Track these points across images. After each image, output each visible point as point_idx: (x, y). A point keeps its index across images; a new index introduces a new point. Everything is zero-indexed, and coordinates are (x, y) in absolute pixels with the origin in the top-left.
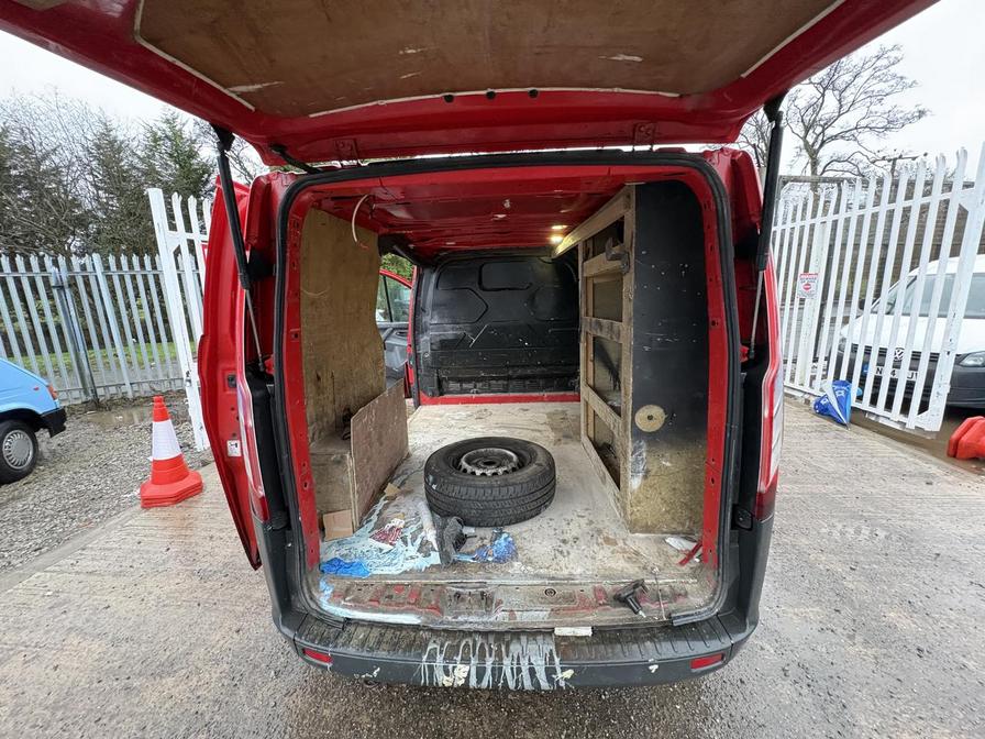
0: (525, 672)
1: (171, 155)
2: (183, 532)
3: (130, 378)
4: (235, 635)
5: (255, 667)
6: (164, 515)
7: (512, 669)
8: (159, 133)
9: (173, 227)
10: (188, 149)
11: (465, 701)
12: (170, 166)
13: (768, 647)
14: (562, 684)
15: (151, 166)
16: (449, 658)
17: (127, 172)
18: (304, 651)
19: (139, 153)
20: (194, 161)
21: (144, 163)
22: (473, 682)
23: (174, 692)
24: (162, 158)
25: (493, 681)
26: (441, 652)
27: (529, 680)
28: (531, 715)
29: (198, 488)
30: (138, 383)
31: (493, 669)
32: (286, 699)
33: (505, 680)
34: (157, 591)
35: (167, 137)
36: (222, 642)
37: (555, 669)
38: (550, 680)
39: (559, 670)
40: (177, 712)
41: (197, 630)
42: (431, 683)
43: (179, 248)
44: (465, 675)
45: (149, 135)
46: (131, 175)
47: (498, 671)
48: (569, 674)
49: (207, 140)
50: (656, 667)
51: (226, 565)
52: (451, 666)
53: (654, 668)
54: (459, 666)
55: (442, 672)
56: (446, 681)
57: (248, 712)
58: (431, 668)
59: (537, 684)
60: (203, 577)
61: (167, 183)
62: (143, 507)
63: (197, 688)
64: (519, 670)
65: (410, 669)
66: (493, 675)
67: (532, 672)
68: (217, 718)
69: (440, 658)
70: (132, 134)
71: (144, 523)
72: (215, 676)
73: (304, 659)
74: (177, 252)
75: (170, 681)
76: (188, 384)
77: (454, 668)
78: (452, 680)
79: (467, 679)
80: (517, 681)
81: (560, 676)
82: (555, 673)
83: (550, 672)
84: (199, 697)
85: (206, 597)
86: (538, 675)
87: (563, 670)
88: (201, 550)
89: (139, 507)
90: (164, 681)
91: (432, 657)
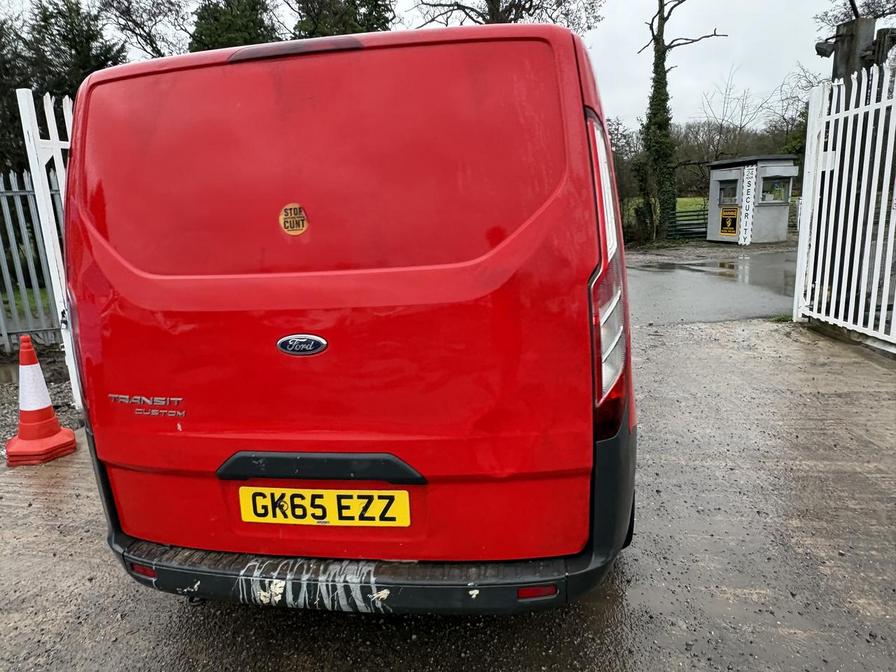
0: (340, 591)
1: (65, 38)
2: (49, 490)
3: (7, 327)
4: (88, 583)
5: (103, 609)
6: (31, 473)
7: (327, 586)
8: (51, 9)
9: (45, 135)
10: (85, 28)
11: (311, 649)
12: (64, 52)
13: (681, 623)
14: (379, 604)
15: (40, 54)
16: (266, 573)
17: (9, 62)
18: (132, 565)
19: (24, 35)
20: (95, 44)
21: (30, 49)
22: (290, 598)
23: (21, 625)
24: (53, 41)
25: (309, 598)
26: (259, 568)
27: (345, 600)
28: (378, 665)
29: (70, 448)
30: (16, 334)
31: (308, 585)
32: (128, 637)
33: (321, 597)
34: (14, 542)
35: (60, 12)
36: (72, 588)
37: (370, 588)
38: (366, 600)
39: (374, 590)
40: (21, 640)
41: (50, 577)
42: (250, 600)
43: (52, 160)
44: (281, 591)
45: (36, 12)
46: (15, 66)
47: (313, 587)
48: (385, 594)
49: (109, 15)
50: (476, 592)
51: (91, 522)
52: (267, 581)
53: (474, 593)
54: (275, 581)
55: (258, 587)
56: (263, 597)
57: (88, 644)
58: (248, 583)
59: (352, 603)
60: (63, 531)
61: (59, 73)
62: (8, 465)
63: (42, 623)
64: (334, 588)
65: (230, 583)
66: (309, 592)
67: (347, 590)
68: (58, 646)
69: (257, 573)
70: (15, 10)
71: (8, 480)
72: (61, 615)
73: (132, 575)
74: (50, 165)
75: (16, 616)
76: (64, 326)
77: (270, 583)
78: (268, 595)
79: (284, 595)
80: (333, 600)
81: (376, 596)
82: (371, 593)
83: (366, 590)
84: (43, 630)
85: (64, 548)
86: (353, 594)
87: (379, 589)
88: (64, 507)
89: (4, 465)
90: (11, 615)
91: (251, 570)
